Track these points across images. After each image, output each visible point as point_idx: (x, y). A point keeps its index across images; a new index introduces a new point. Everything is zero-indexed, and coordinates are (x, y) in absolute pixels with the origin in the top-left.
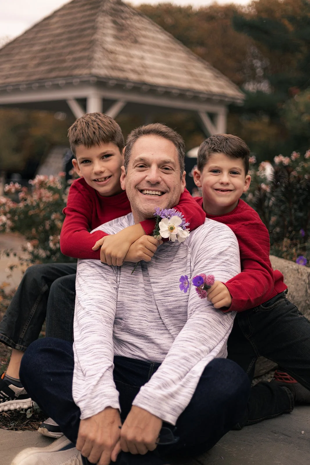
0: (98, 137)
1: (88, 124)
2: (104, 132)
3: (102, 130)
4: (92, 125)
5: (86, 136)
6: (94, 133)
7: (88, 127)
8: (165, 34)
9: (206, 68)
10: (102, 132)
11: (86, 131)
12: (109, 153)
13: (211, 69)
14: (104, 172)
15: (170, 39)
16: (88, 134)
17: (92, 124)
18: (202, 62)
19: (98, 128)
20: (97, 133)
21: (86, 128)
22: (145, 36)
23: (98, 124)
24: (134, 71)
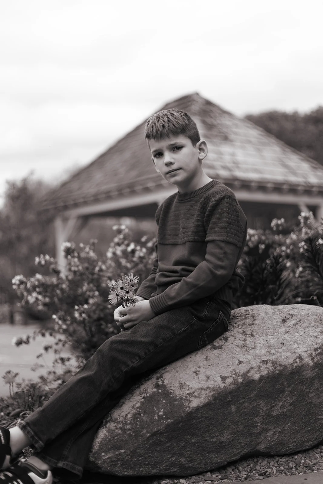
0: (167, 129)
1: (159, 118)
2: (173, 125)
3: (171, 123)
4: (162, 119)
5: (155, 129)
6: (163, 126)
7: (158, 121)
8: (257, 129)
9: (302, 160)
10: (171, 125)
11: (156, 124)
12: (179, 144)
13: (308, 161)
14: (174, 164)
15: (262, 133)
16: (157, 127)
17: (163, 117)
18: (298, 154)
19: (167, 121)
20: (166, 125)
21: (156, 122)
22: (236, 134)
23: (168, 118)
24: (225, 168)
